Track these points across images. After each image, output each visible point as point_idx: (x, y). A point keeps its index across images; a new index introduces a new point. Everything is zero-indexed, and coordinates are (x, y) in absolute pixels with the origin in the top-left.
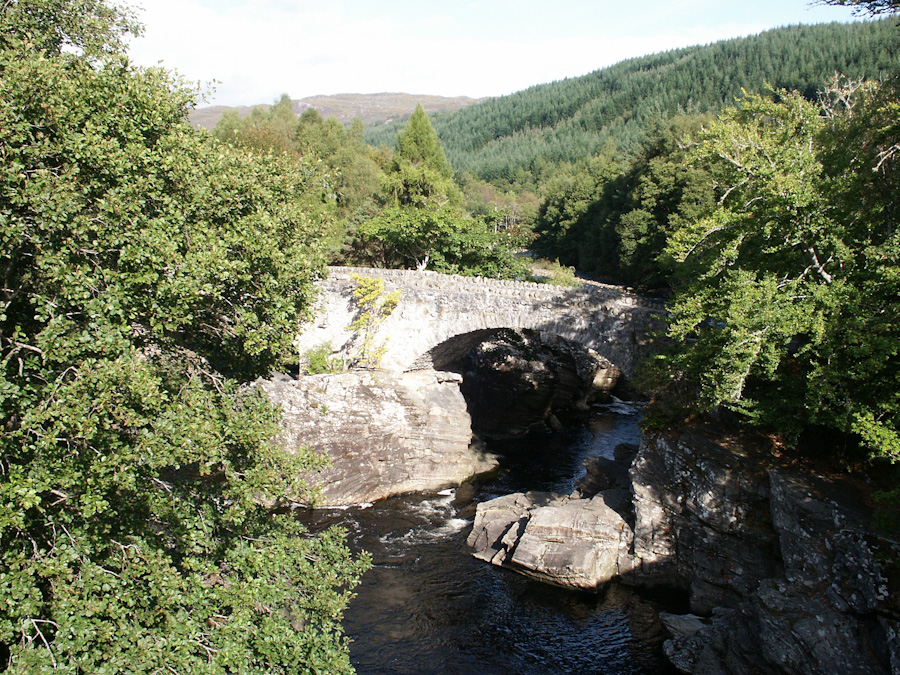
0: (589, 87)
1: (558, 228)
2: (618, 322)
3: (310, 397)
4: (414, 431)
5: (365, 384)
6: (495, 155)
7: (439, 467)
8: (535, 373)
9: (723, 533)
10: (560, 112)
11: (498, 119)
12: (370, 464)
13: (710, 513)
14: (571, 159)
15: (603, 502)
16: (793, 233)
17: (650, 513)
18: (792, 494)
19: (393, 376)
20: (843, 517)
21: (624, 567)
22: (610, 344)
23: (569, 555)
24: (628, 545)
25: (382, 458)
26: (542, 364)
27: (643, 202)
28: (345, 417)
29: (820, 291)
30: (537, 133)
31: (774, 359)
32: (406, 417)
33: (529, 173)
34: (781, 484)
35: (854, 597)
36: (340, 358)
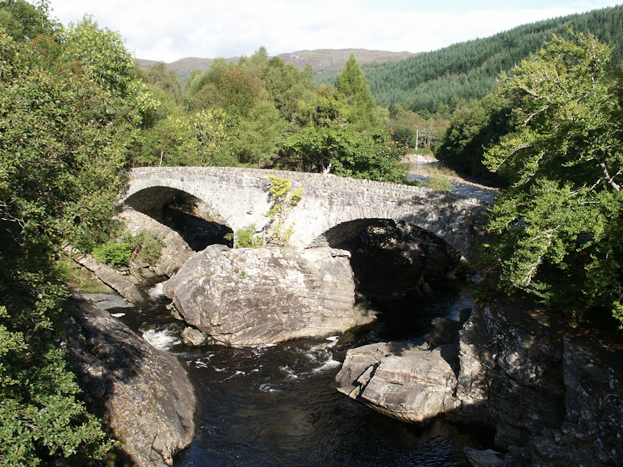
0: (494, 45)
1: (458, 145)
2: (460, 217)
3: (235, 265)
4: (311, 292)
5: (275, 256)
6: (424, 93)
7: (328, 319)
8: (411, 251)
9: (524, 386)
10: (472, 63)
11: (427, 68)
12: (276, 316)
13: (515, 370)
14: (478, 96)
15: (440, 355)
16: (587, 151)
17: (471, 366)
18: (578, 360)
19: (298, 251)
20: (617, 381)
21: (448, 407)
22: (454, 233)
23: (404, 395)
24: (452, 389)
25: (285, 311)
26: (416, 245)
27: (516, 128)
28: (258, 280)
29: (605, 198)
30: (455, 78)
31: (561, 252)
32: (304, 282)
33: (447, 106)
34: (570, 351)
35: (614, 451)
36: (261, 237)
